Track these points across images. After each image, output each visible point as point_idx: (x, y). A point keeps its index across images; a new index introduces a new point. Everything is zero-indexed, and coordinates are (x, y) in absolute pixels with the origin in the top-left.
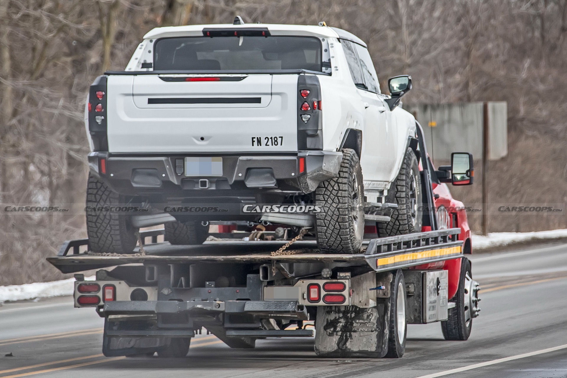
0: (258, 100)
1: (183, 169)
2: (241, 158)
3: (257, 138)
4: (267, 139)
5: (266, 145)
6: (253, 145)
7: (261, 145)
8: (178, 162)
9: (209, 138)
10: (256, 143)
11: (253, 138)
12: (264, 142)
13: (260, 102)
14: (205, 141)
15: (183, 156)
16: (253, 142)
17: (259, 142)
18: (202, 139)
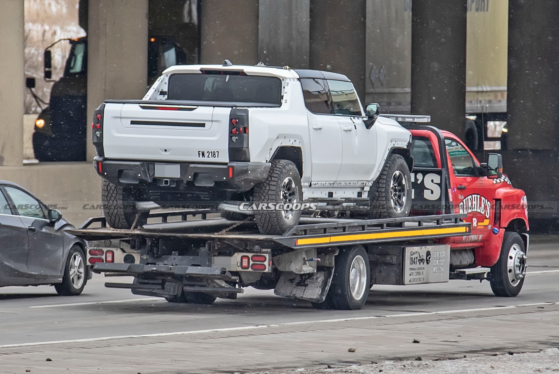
0: (203, 125)
1: (153, 171)
2: (192, 165)
3: (202, 152)
4: (208, 153)
5: (208, 157)
6: (199, 157)
7: (204, 157)
8: (151, 166)
9: (170, 150)
10: (201, 155)
11: (199, 152)
12: (206, 155)
13: (204, 126)
14: (168, 152)
15: (153, 162)
16: (199, 154)
17: (203, 154)
18: (166, 150)
